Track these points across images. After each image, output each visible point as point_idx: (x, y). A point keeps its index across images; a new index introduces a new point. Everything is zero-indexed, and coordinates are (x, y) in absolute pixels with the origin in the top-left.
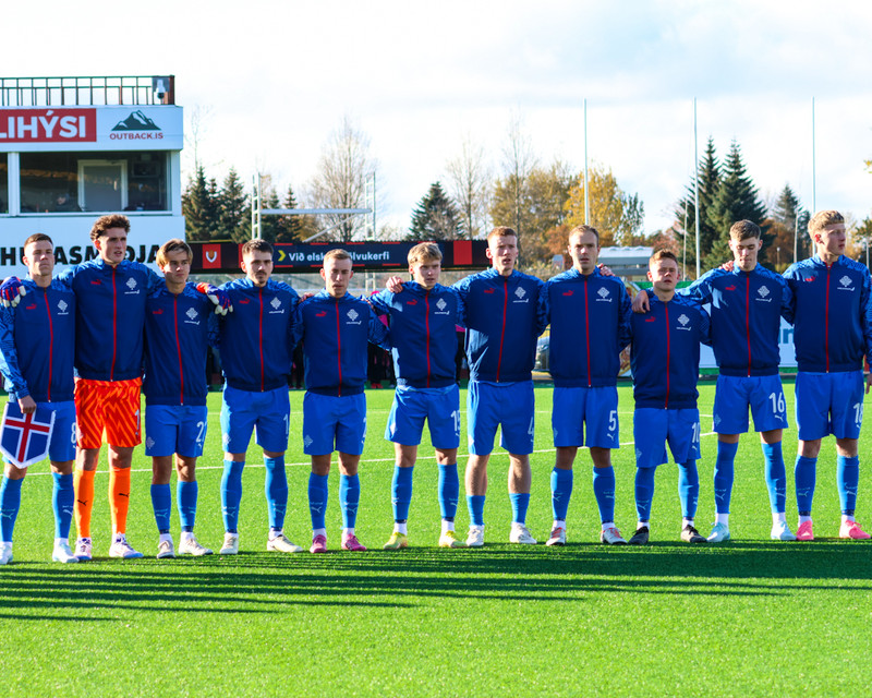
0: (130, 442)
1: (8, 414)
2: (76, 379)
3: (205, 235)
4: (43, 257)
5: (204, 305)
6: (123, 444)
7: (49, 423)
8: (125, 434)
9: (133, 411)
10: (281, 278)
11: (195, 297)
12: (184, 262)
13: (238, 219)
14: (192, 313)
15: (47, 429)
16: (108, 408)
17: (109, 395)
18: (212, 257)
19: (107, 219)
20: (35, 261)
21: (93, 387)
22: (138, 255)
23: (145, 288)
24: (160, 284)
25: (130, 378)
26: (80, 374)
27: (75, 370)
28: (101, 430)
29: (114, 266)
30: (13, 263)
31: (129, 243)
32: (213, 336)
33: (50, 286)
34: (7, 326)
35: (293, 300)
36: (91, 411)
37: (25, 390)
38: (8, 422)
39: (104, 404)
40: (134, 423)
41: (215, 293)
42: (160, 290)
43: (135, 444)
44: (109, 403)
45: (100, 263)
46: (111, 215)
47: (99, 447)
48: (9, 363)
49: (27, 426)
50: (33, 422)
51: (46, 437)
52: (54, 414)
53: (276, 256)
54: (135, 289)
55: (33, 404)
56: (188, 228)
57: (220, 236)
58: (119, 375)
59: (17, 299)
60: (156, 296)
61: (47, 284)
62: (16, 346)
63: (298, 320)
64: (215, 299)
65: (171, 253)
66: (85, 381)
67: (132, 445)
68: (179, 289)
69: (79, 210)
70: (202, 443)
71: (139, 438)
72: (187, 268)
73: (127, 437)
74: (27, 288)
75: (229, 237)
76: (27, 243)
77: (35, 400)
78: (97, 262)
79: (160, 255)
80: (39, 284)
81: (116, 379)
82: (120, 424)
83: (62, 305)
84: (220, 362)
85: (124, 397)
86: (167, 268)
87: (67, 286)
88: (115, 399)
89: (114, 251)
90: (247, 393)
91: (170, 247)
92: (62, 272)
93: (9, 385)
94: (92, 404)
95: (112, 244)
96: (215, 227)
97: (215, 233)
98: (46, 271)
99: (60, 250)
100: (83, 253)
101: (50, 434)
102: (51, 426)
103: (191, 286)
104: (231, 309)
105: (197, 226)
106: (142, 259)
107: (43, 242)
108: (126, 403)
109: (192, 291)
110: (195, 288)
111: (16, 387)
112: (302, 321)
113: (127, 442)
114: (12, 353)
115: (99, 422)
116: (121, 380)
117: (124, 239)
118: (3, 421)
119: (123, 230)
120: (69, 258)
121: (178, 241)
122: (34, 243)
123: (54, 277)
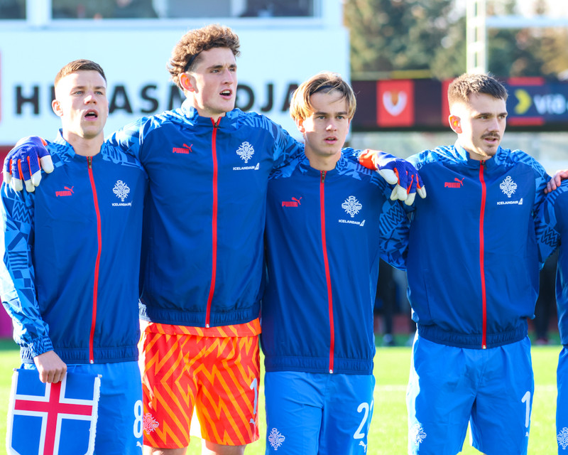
0: (240, 436)
1: (19, 392)
2: (144, 323)
3: (384, 64)
4: (88, 98)
5: (373, 190)
6: (227, 439)
7: (91, 398)
8: (232, 421)
9: (247, 381)
10: (519, 144)
11: (356, 175)
12: (339, 116)
13: (441, 34)
14: (352, 206)
15: (88, 411)
16: (200, 376)
17: (204, 353)
18: (395, 104)
19: (202, 34)
20: (75, 107)
21: (174, 337)
22: (261, 99)
23: (270, 160)
24: (295, 152)
25: (240, 321)
26: (151, 314)
27: (142, 307)
28: (189, 413)
29: (216, 118)
30: (37, 111)
31: (241, 76)
32: (391, 246)
33: (99, 156)
34: (18, 225)
35: (539, 181)
36: (171, 382)
37: (46, 341)
38: (20, 405)
39: (194, 367)
40: (248, 403)
41: (392, 166)
42: (295, 163)
43: (248, 441)
44: (202, 367)
45: (190, 114)
46: (207, 27)
47: (186, 444)
48: (20, 291)
49: (54, 407)
50: (63, 400)
51: (88, 423)
52: (98, 382)
53: (513, 102)
54: (251, 162)
55: (60, 365)
56: (354, 51)
57: (413, 66)
58: (221, 316)
59: (36, 178)
60: (287, 173)
61: (93, 149)
62: (33, 262)
63: (548, 221)
64: (391, 177)
65: (318, 97)
66: (159, 326)
67: (242, 441)
68: (329, 165)
69: (154, 15)
70: (365, 440)
71: (254, 430)
72: (346, 124)
73: (235, 428)
74: (55, 159)
75: (425, 67)
76: (60, 75)
77: (64, 359)
78: (184, 112)
79: (298, 99)
80: (80, 151)
81: (215, 323)
82: (222, 404)
83: (121, 190)
84: (408, 294)
85: (230, 356)
86: (310, 124)
87: (131, 156)
88: (213, 360)
89: (218, 89)
90: (455, 351)
91: (318, 87)
92: (123, 128)
93: (19, 331)
94: (174, 367)
95: (214, 77)
96: (402, 49)
97: (401, 60)
98: (92, 129)
99: (120, 90)
100: (162, 95)
101: (94, 418)
102: (94, 403)
103: (349, 156)
104: (423, 192)
105: (370, 46)
106: (268, 107)
107: (89, 74)
108: (234, 367)
109: (351, 165)
110: (355, 160)
111: (31, 335)
112: (553, 222)
113: (233, 436)
114: (26, 273)
115: (186, 400)
116: (223, 324)
117: (233, 68)
118: (12, 404)
119: (229, 52)
120: (137, 102)
121: (331, 77)
122: (75, 75)
123: (108, 137)
